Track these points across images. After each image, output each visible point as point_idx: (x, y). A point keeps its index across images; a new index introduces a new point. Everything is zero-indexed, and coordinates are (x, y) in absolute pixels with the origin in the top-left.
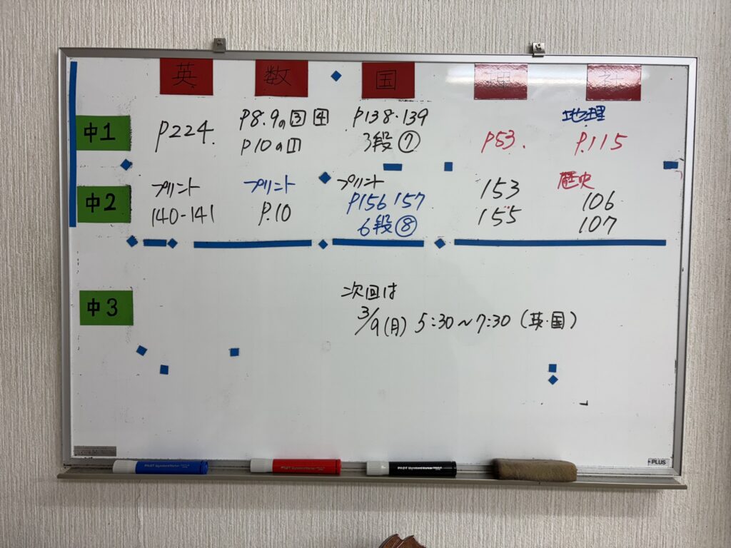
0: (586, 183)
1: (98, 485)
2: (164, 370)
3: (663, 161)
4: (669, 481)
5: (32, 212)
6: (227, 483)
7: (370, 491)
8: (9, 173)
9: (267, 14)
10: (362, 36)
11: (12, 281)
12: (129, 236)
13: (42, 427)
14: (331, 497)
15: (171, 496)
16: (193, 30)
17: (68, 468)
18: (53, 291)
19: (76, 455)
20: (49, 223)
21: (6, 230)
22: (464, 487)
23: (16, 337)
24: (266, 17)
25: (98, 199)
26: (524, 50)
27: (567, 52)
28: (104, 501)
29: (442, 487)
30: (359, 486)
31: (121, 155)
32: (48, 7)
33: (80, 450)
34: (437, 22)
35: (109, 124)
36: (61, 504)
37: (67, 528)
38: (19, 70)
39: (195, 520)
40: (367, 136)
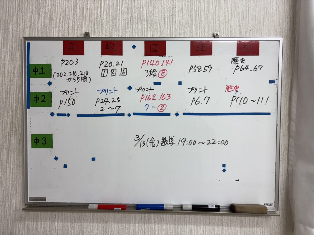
0: (237, 89)
1: (39, 213)
2: (65, 166)
3: (269, 80)
4: (273, 213)
5: (12, 102)
6: (91, 213)
7: (149, 216)
8: (3, 87)
9: (106, 22)
10: (145, 30)
11: (5, 130)
12: (51, 112)
13: (17, 189)
14: (133, 218)
15: (68, 217)
16: (76, 29)
17: (27, 206)
18: (21, 134)
19: (30, 201)
20: (19, 107)
21: (2, 110)
22: (188, 215)
23: (6, 153)
24: (106, 23)
25: (38, 97)
26: (211, 35)
27: (229, 36)
28: (42, 219)
29: (179, 214)
30: (145, 214)
31: (48, 80)
32: (19, 21)
33: (32, 199)
34: (175, 24)
35: (43, 67)
36: (24, 220)
37: (27, 230)
38: (7, 46)
39: (78, 228)
40: (147, 71)
